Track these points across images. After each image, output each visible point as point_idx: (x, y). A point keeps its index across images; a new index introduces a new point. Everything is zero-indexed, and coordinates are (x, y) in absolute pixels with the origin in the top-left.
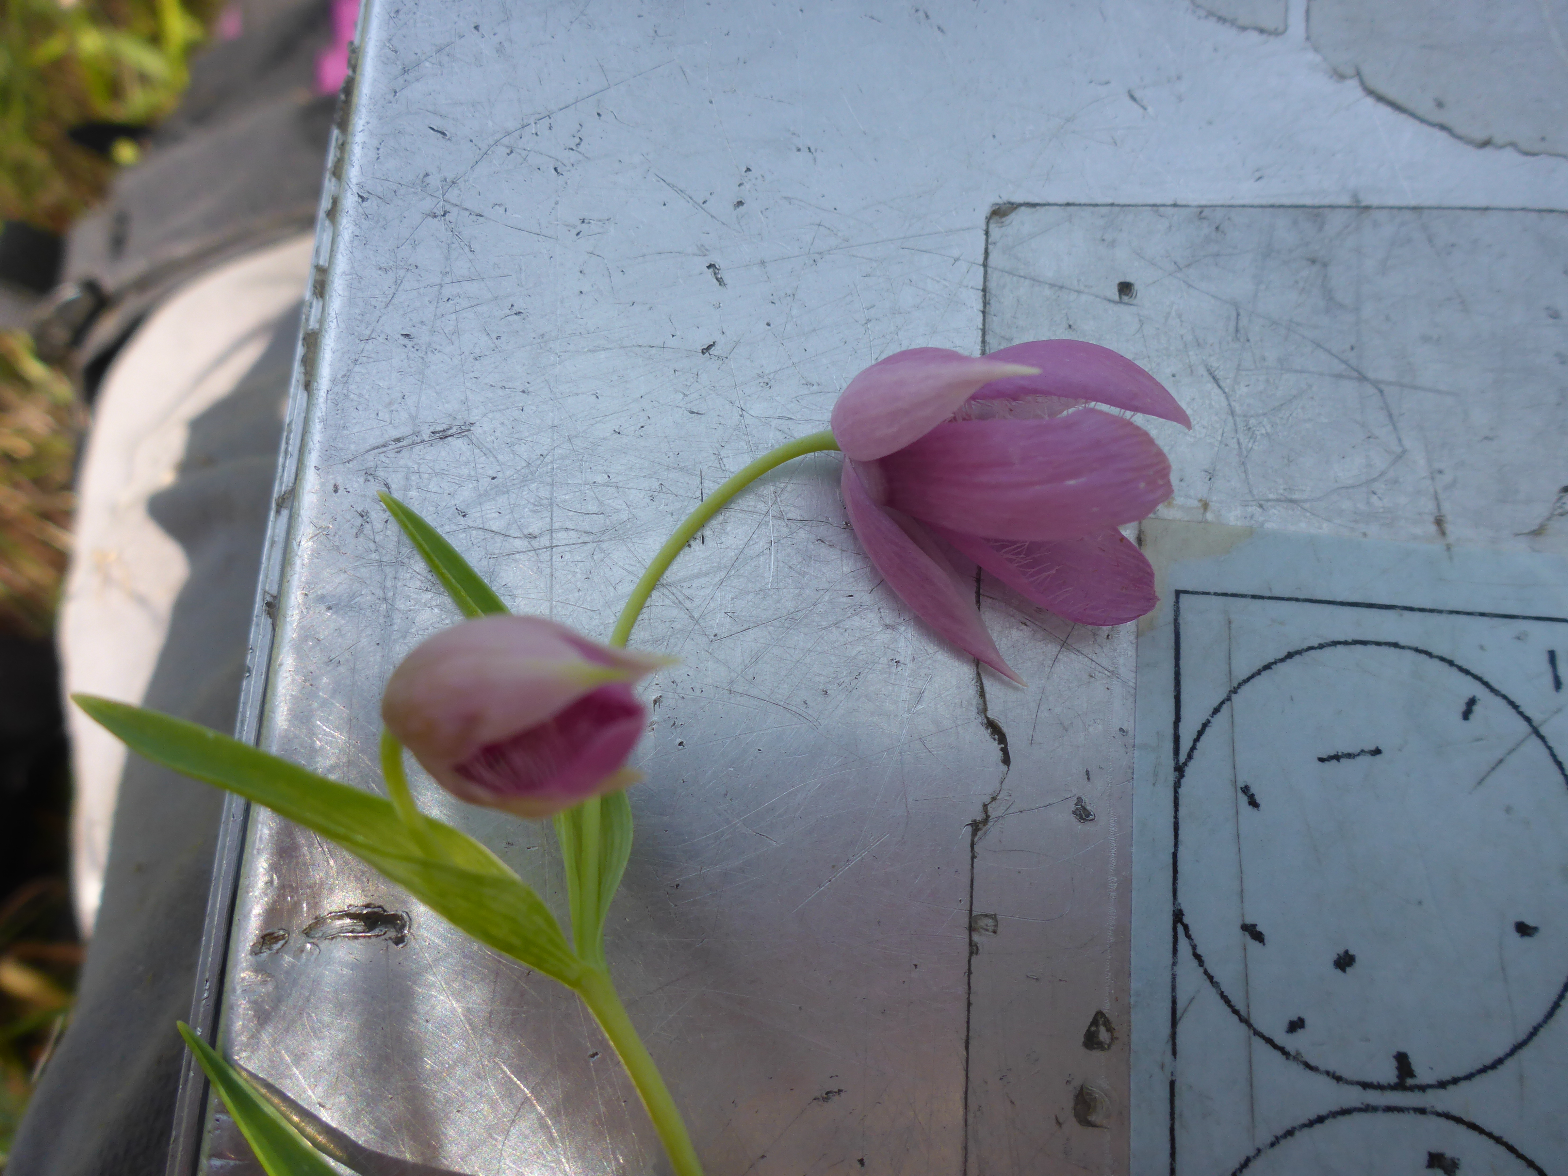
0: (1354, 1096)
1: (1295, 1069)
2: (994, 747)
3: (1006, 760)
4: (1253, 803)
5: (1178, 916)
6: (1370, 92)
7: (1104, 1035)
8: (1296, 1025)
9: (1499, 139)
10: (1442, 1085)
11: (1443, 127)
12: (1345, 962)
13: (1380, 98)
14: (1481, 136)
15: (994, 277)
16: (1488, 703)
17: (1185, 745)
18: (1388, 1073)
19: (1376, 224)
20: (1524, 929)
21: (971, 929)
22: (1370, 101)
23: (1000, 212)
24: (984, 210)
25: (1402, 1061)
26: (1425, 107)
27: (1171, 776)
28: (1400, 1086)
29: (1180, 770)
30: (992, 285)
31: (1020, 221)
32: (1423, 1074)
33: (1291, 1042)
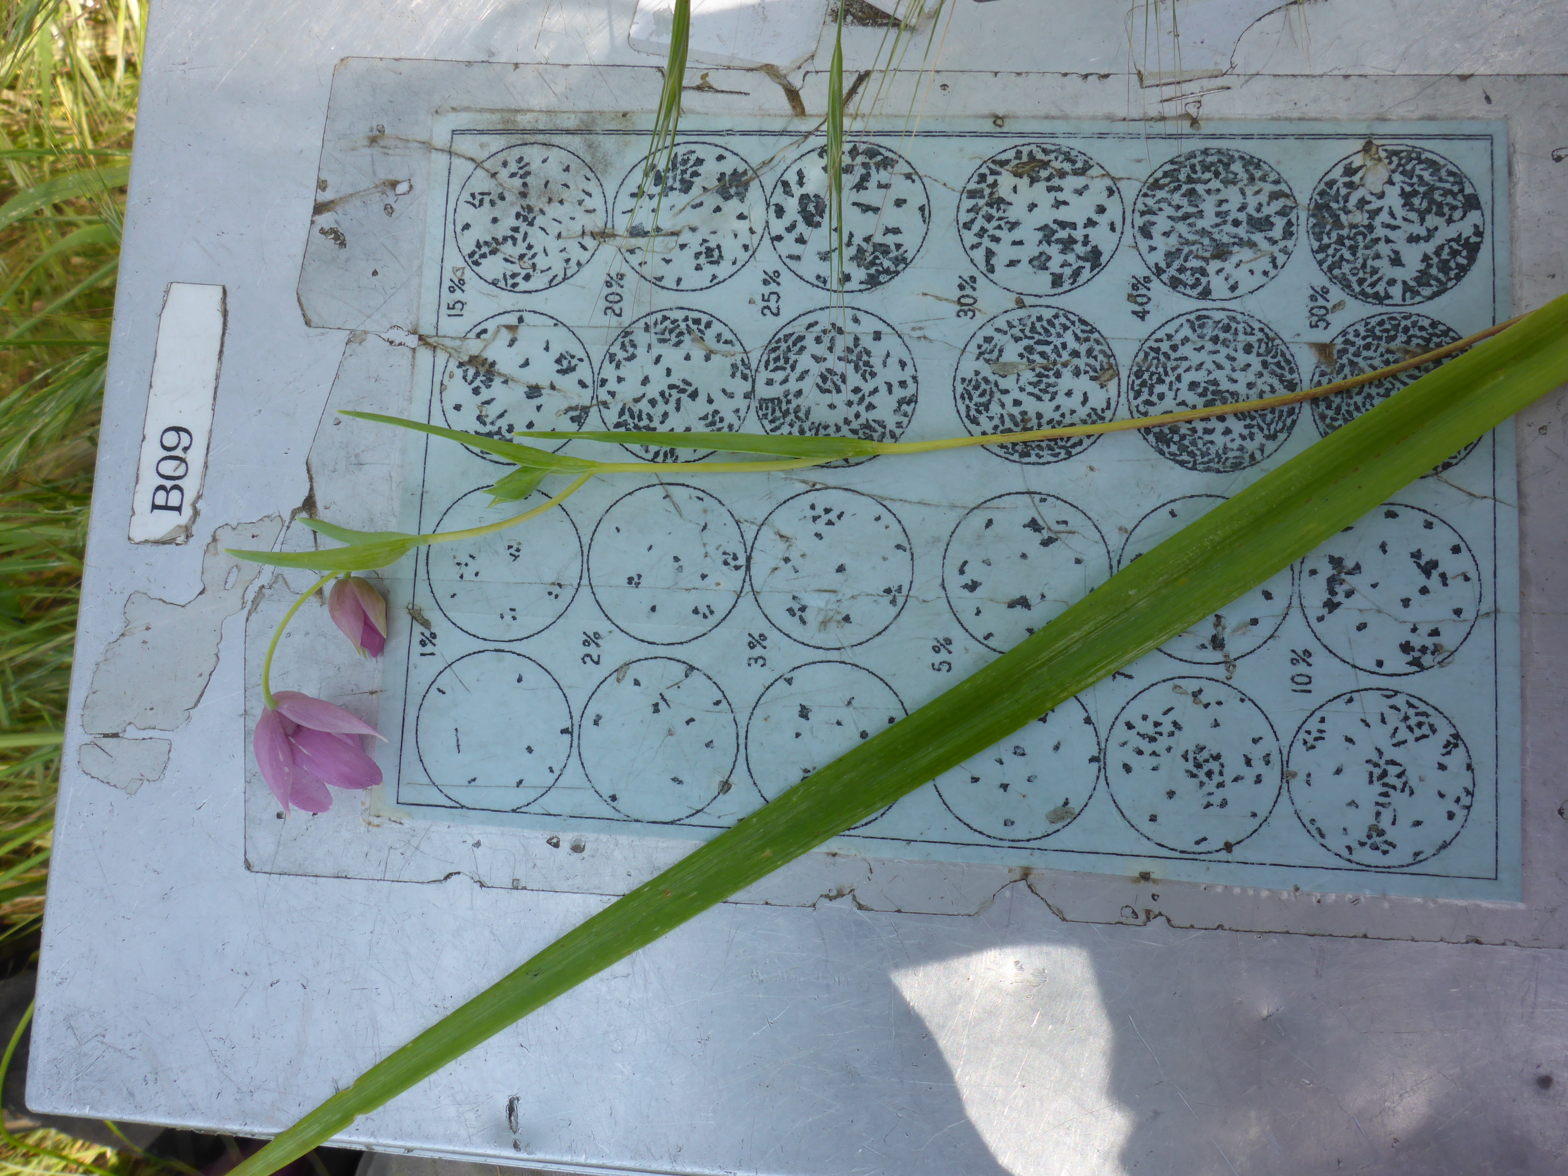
0: (575, 750)
1: (565, 772)
2: (454, 877)
3: (459, 873)
4: (474, 780)
5: (514, 811)
6: (196, 705)
7: (555, 841)
8: (551, 770)
9: (216, 651)
10: (571, 718)
11: (210, 675)
12: (530, 750)
13: (198, 701)
14: (214, 659)
15: (274, 870)
16: (439, 684)
17: (453, 804)
18: (568, 736)
19: (252, 708)
20: (520, 680)
21: (517, 888)
22: (199, 706)
23: (248, 866)
24: (248, 872)
25: (564, 731)
26: (202, 682)
27: (465, 810)
28: (571, 733)
29: (462, 807)
30: (279, 871)
31: (251, 859)
32: (567, 724)
33: (557, 772)
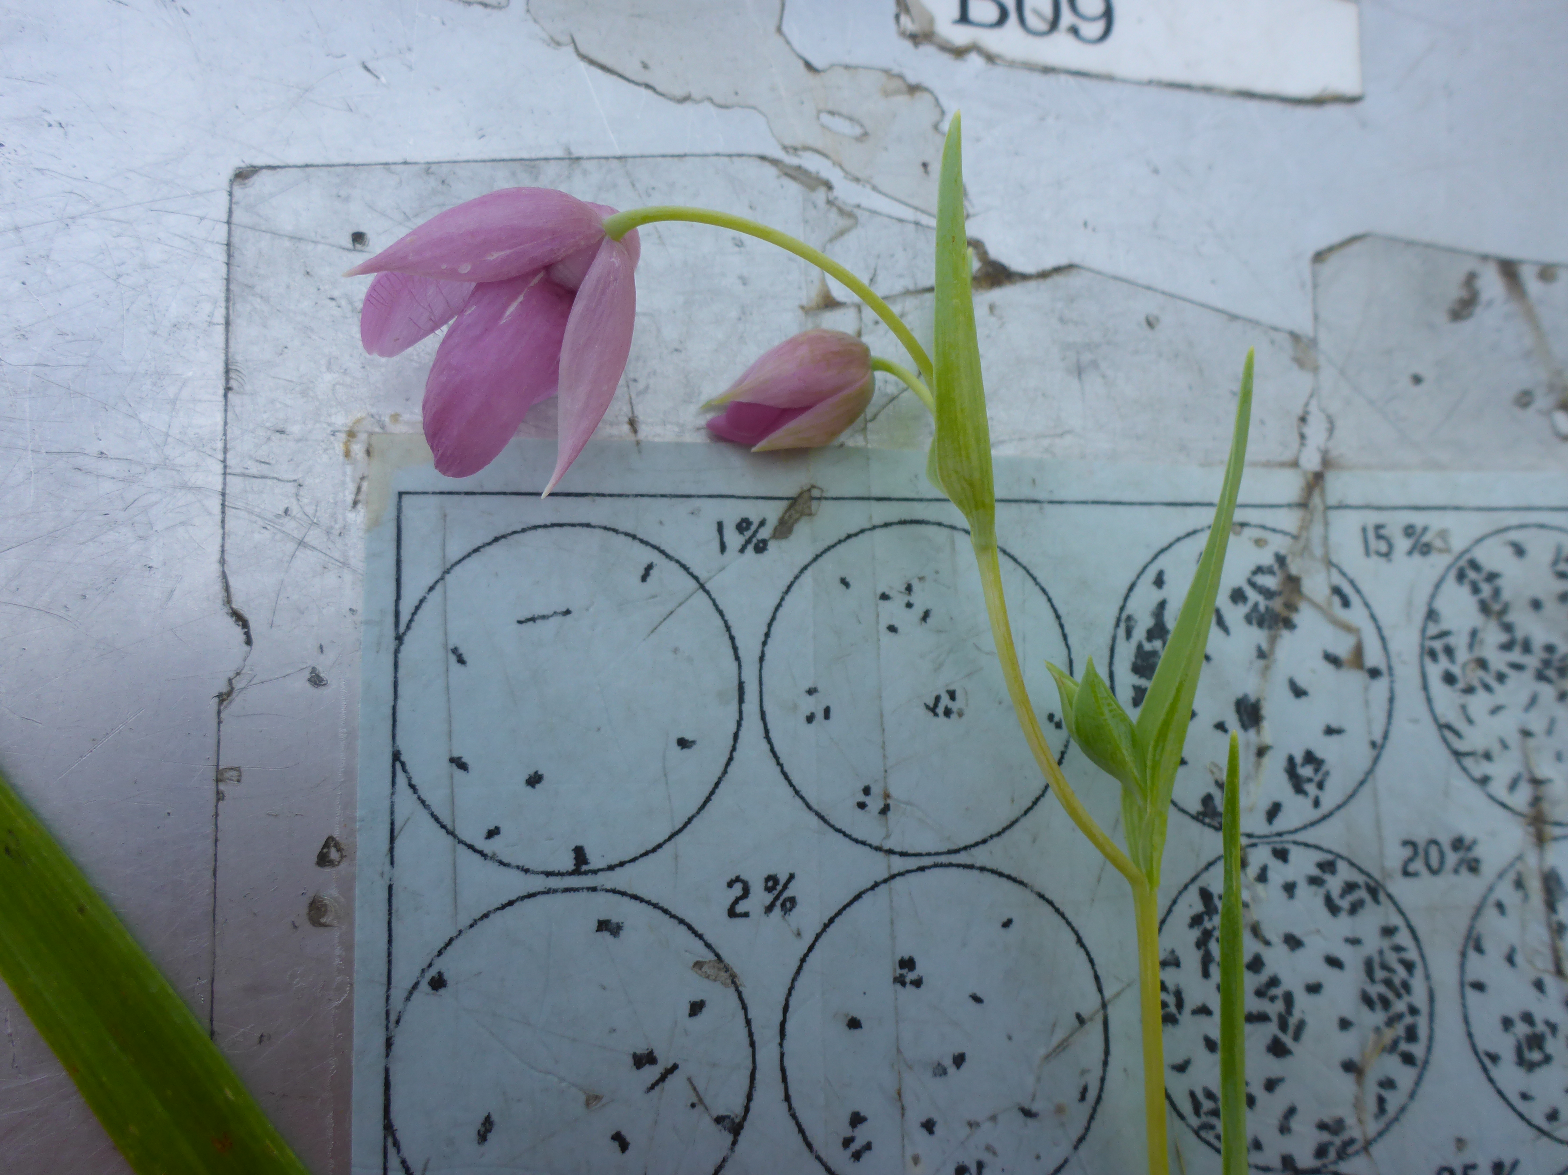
0: (538, 883)
1: (492, 866)
2: (238, 632)
3: (249, 642)
4: (461, 661)
5: (396, 756)
6: (584, 57)
7: (334, 854)
8: (493, 833)
9: (696, 95)
10: (611, 868)
11: (648, 86)
12: (534, 780)
13: (592, 62)
14: (679, 92)
15: (237, 233)
16: (663, 567)
17: (404, 618)
18: (568, 863)
19: (585, 173)
20: (683, 743)
21: (218, 781)
22: (583, 65)
23: (242, 175)
24: (227, 173)
25: (580, 855)
26: (632, 69)
27: (392, 644)
28: (576, 872)
29: (399, 639)
30: (235, 240)
31: (262, 183)
32: (595, 861)
33: (488, 846)
